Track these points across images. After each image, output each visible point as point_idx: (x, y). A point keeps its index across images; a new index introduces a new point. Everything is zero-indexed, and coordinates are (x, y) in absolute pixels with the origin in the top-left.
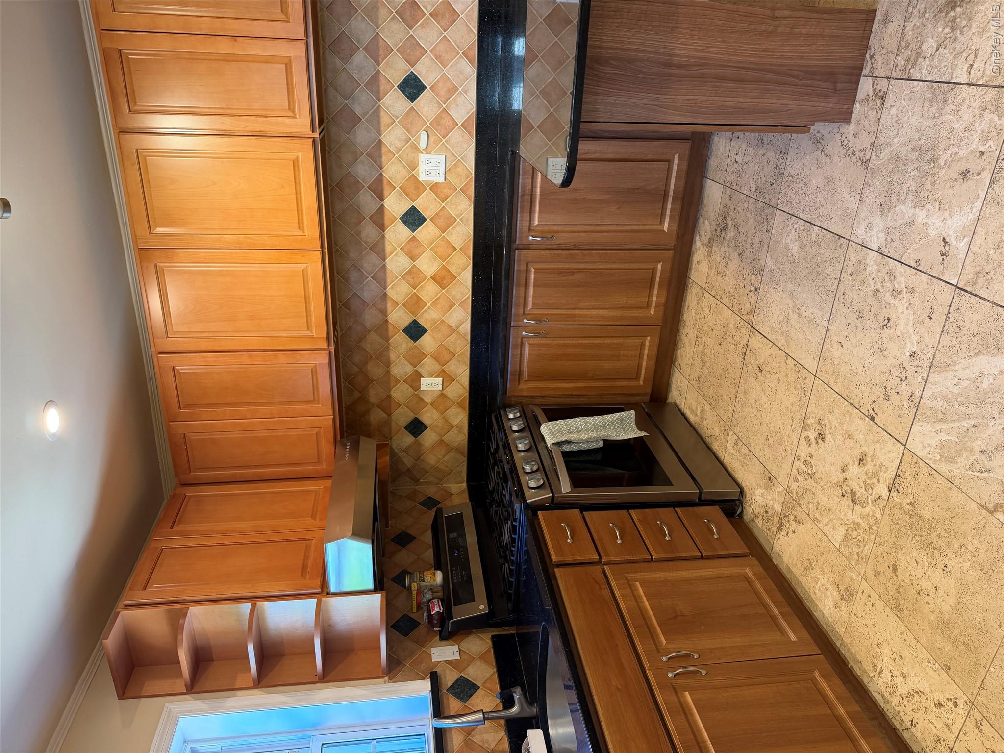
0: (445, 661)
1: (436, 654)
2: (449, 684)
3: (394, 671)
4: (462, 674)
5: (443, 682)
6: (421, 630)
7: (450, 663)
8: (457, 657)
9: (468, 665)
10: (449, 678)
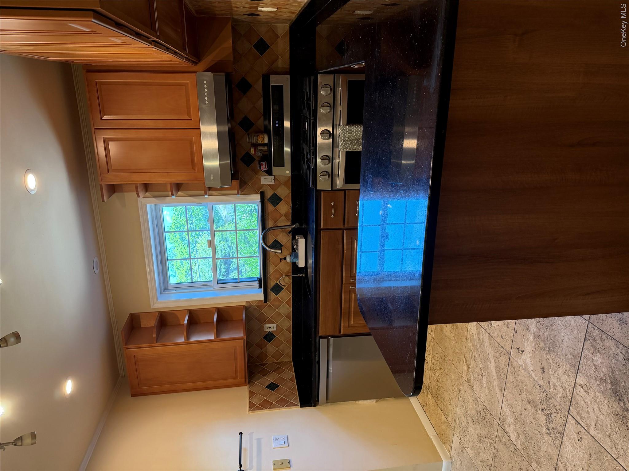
0: (268, 184)
1: (263, 180)
2: (269, 197)
3: (243, 188)
4: (275, 192)
5: (266, 196)
6: (256, 164)
7: (269, 185)
8: (273, 183)
9: (278, 187)
10: (269, 194)
